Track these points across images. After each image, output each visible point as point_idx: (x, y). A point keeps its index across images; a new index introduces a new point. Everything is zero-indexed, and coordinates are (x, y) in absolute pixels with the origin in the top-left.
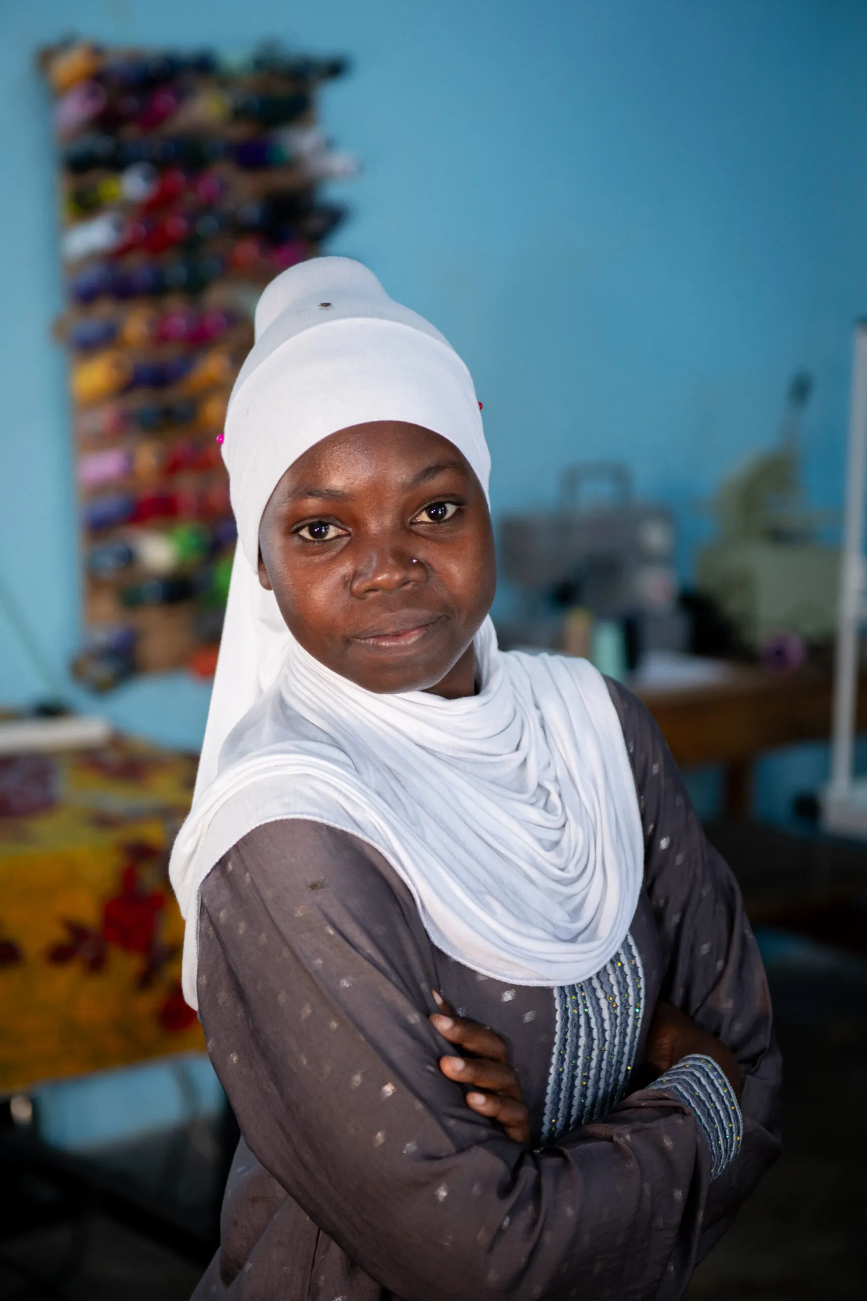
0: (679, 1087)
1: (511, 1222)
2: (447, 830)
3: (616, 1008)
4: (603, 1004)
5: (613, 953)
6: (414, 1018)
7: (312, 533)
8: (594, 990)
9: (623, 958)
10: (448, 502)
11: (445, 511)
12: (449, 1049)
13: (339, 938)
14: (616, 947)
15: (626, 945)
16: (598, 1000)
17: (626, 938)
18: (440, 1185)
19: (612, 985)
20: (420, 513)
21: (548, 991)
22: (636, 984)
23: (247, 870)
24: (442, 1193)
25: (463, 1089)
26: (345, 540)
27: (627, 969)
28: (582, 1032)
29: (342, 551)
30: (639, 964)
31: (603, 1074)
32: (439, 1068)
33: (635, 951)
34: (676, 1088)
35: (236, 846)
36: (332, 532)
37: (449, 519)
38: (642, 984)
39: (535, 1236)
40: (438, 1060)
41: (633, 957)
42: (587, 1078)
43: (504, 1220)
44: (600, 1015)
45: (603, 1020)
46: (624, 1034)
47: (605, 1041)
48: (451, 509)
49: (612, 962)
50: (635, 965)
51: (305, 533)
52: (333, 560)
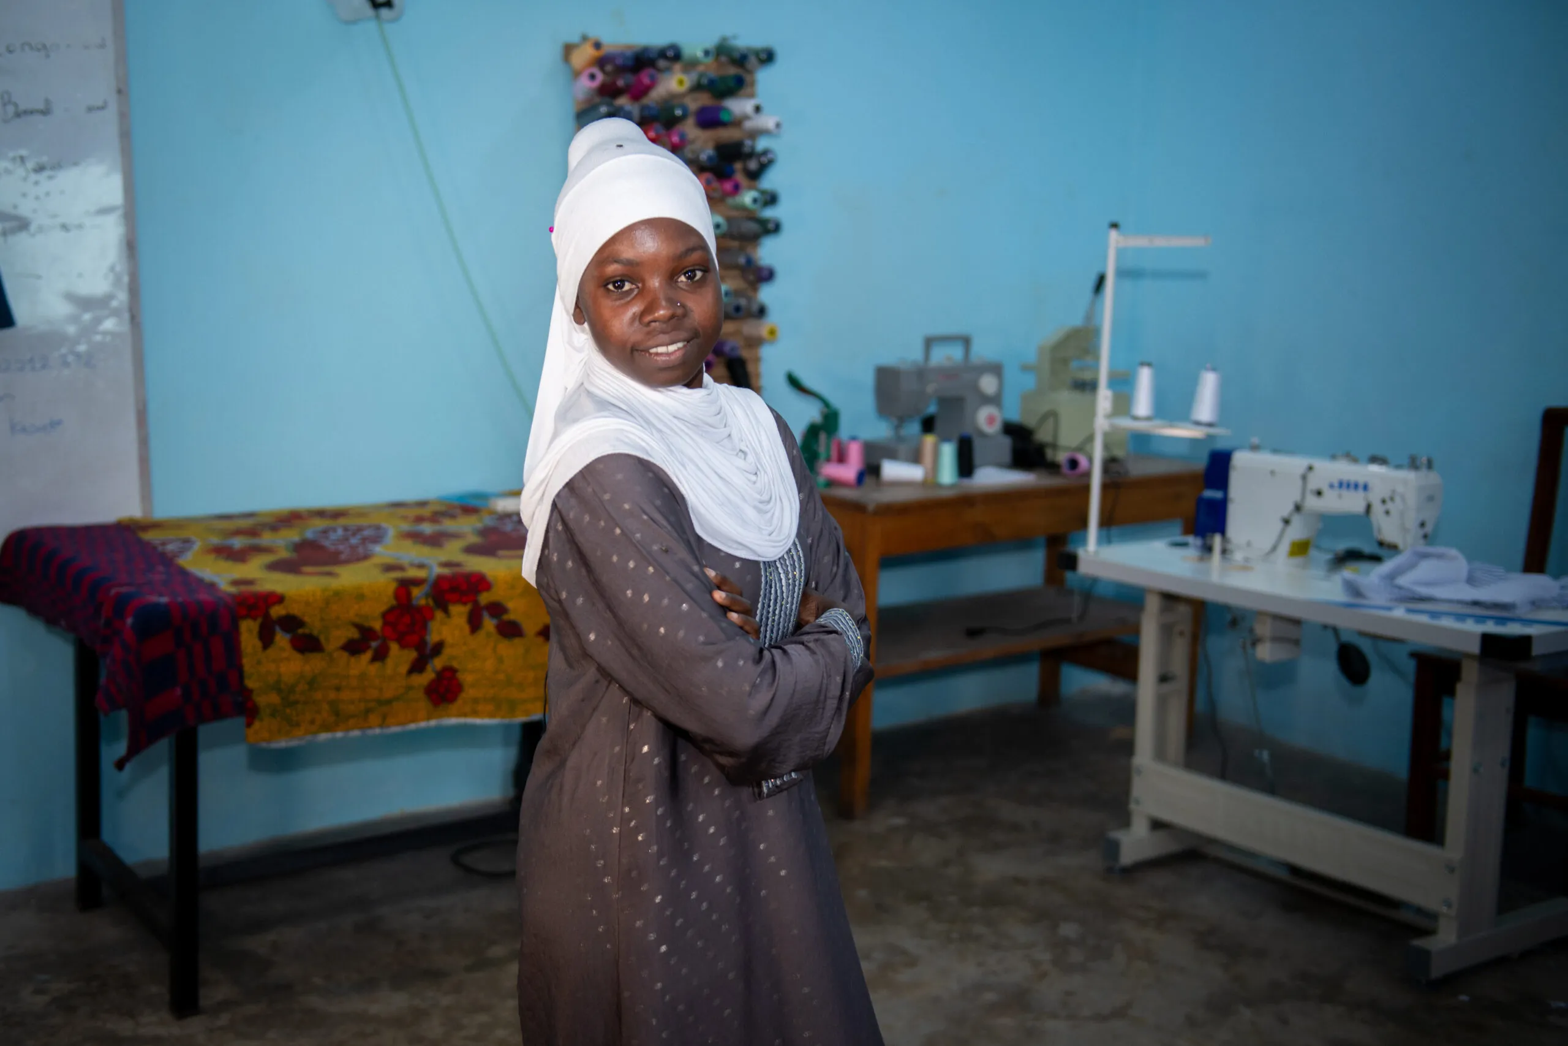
0: (832, 622)
1: (761, 681)
2: (697, 466)
3: (789, 579)
4: (783, 576)
5: (787, 549)
6: (696, 568)
7: (614, 286)
8: (777, 568)
9: (793, 552)
10: (699, 270)
11: (695, 275)
12: (716, 587)
13: (651, 522)
14: (790, 544)
15: (794, 544)
16: (780, 574)
17: (794, 541)
18: (718, 660)
19: (788, 566)
20: (680, 277)
21: (757, 563)
22: (800, 566)
23: (589, 484)
24: (720, 664)
25: (725, 609)
26: (636, 292)
27: (795, 558)
28: (773, 590)
29: (633, 299)
30: (801, 555)
31: (782, 620)
32: (712, 597)
33: (799, 546)
34: (830, 623)
35: (581, 472)
36: (627, 286)
37: (698, 281)
38: (803, 567)
39: (774, 688)
40: (711, 593)
41: (798, 551)
42: (773, 620)
43: (757, 680)
44: (781, 583)
45: (782, 586)
46: (793, 598)
47: (783, 598)
48: (699, 274)
49: (787, 553)
50: (799, 556)
51: (611, 287)
52: (629, 303)
